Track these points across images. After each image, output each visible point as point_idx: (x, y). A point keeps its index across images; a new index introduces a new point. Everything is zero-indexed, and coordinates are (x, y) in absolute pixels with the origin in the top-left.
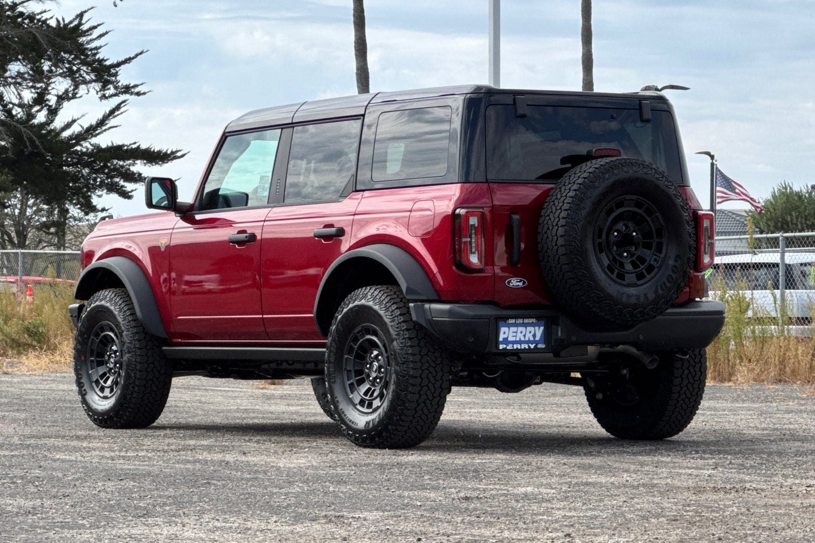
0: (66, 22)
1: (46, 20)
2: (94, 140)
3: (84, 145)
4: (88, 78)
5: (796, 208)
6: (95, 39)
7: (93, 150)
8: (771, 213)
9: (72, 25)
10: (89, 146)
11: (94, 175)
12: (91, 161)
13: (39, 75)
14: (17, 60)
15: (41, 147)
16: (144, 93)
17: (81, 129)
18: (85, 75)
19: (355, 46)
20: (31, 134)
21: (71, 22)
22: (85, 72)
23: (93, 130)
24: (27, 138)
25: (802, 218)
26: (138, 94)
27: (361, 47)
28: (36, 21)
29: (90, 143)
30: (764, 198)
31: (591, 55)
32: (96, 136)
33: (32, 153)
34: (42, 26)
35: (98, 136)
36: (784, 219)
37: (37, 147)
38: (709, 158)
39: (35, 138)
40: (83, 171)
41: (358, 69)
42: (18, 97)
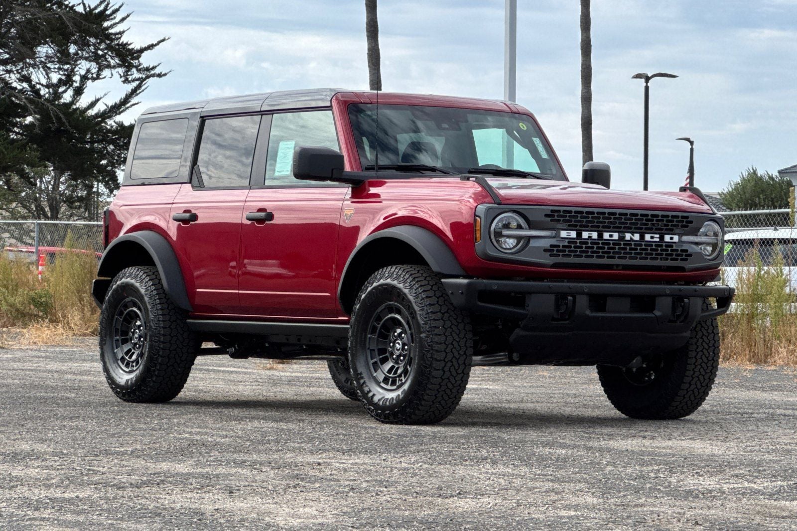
0: (92, 7)
1: (74, 6)
2: (118, 118)
3: (109, 123)
4: (112, 62)
5: (763, 191)
6: (118, 23)
7: (117, 128)
8: (741, 195)
9: (97, 11)
10: (113, 124)
11: (118, 152)
12: (116, 138)
13: (66, 57)
14: (46, 43)
15: (67, 124)
16: (165, 75)
17: (106, 107)
18: (109, 59)
19: (367, 28)
20: (58, 111)
21: (96, 8)
22: (110, 56)
23: (117, 108)
24: (54, 115)
25: (769, 200)
26: (160, 75)
27: (372, 29)
28: (64, 7)
29: (114, 122)
30: (735, 181)
31: (590, 41)
32: (120, 114)
33: (58, 131)
34: (69, 12)
35: (122, 114)
36: (753, 201)
37: (63, 124)
38: (689, 144)
39: (61, 115)
40: (108, 148)
41: (369, 50)
42: (46, 77)
